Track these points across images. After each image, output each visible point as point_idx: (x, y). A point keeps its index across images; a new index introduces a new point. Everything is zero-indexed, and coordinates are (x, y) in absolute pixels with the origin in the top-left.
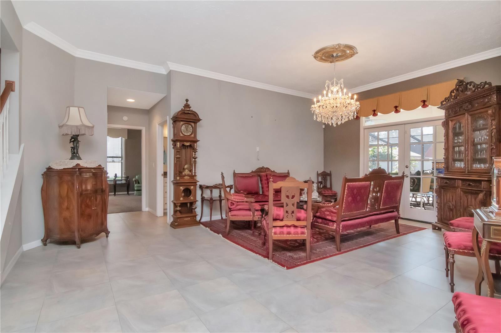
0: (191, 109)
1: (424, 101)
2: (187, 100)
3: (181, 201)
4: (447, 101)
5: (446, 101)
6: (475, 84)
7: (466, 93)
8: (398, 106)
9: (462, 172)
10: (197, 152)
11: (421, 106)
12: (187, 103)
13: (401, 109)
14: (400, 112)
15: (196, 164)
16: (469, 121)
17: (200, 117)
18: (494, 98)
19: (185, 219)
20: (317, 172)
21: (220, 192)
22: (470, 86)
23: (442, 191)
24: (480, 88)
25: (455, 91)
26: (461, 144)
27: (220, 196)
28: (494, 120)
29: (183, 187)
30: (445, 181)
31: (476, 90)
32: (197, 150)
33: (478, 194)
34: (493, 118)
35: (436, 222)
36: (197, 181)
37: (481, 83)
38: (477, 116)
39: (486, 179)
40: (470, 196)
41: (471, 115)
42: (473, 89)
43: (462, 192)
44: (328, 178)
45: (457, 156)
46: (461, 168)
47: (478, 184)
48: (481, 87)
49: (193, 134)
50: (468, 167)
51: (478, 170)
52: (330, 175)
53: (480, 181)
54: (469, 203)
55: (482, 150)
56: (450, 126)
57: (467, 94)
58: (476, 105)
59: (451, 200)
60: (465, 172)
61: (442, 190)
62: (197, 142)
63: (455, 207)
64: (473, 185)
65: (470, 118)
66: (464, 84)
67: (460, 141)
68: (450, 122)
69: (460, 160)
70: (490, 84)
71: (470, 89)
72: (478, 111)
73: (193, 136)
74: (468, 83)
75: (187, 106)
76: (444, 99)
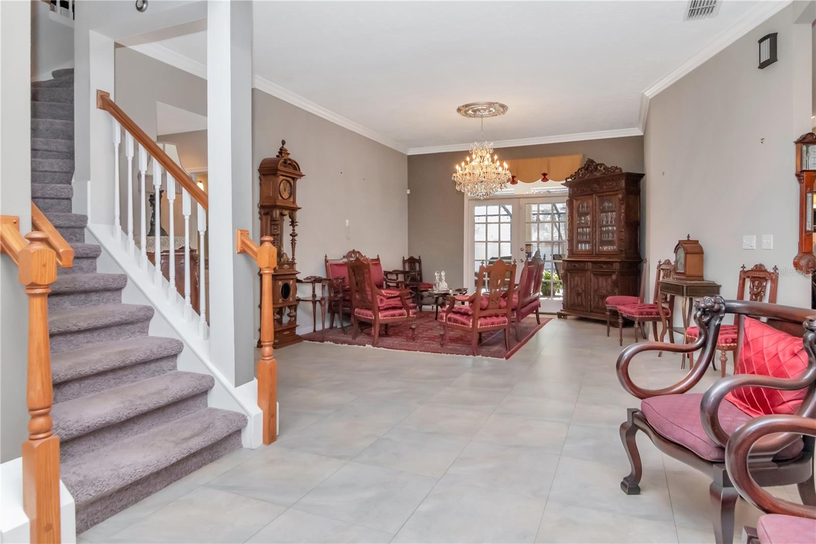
0: (290, 157)
1: (544, 175)
2: (283, 143)
3: (280, 304)
4: (573, 178)
5: (571, 179)
6: (606, 166)
7: (595, 173)
8: (515, 177)
9: (589, 254)
10: (297, 225)
11: (540, 180)
12: (283, 147)
13: (519, 181)
14: (517, 183)
15: (295, 245)
16: (597, 202)
17: (303, 171)
18: (623, 183)
19: (284, 333)
20: (404, 257)
21: (314, 289)
22: (601, 167)
23: (569, 276)
24: (610, 171)
25: (583, 170)
26: (583, 225)
27: (314, 296)
28: (623, 204)
29: (282, 281)
30: (573, 264)
31: (606, 173)
32: (297, 223)
33: (611, 275)
34: (622, 202)
35: (561, 310)
36: (297, 271)
37: (612, 167)
38: (605, 198)
39: (619, 260)
40: (600, 279)
41: (599, 197)
42: (604, 171)
43: (592, 275)
44: (417, 265)
45: (580, 238)
46: (586, 251)
47: (609, 266)
48: (612, 171)
49: (292, 196)
50: (596, 249)
51: (611, 252)
52: (419, 261)
53: (611, 263)
54: (600, 285)
55: (608, 232)
56: (575, 206)
57: (596, 175)
58: (605, 187)
59: (580, 285)
60: (592, 254)
61: (568, 273)
62: (297, 210)
63: (583, 291)
64: (605, 266)
65: (597, 199)
66: (594, 164)
67: (583, 222)
68: (574, 201)
69: (586, 242)
70: (621, 170)
71: (600, 170)
72: (608, 193)
73: (292, 200)
74: (598, 164)
75: (282, 151)
76: (569, 176)
